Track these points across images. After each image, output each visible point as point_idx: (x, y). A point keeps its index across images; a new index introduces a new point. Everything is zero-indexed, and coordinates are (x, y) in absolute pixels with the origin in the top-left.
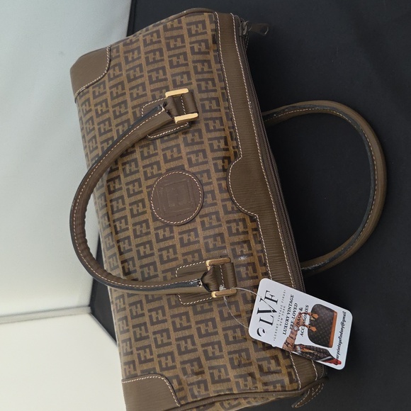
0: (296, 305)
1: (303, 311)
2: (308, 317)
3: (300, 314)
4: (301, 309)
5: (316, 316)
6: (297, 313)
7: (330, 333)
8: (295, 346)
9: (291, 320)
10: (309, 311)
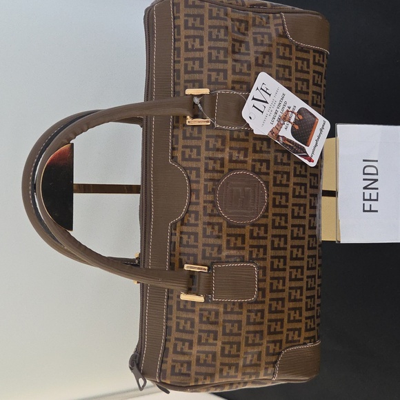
0: (286, 103)
1: (291, 110)
2: (294, 115)
3: (288, 111)
4: (289, 108)
5: (301, 117)
6: (285, 110)
7: (310, 134)
8: (279, 136)
9: (279, 113)
10: (296, 111)
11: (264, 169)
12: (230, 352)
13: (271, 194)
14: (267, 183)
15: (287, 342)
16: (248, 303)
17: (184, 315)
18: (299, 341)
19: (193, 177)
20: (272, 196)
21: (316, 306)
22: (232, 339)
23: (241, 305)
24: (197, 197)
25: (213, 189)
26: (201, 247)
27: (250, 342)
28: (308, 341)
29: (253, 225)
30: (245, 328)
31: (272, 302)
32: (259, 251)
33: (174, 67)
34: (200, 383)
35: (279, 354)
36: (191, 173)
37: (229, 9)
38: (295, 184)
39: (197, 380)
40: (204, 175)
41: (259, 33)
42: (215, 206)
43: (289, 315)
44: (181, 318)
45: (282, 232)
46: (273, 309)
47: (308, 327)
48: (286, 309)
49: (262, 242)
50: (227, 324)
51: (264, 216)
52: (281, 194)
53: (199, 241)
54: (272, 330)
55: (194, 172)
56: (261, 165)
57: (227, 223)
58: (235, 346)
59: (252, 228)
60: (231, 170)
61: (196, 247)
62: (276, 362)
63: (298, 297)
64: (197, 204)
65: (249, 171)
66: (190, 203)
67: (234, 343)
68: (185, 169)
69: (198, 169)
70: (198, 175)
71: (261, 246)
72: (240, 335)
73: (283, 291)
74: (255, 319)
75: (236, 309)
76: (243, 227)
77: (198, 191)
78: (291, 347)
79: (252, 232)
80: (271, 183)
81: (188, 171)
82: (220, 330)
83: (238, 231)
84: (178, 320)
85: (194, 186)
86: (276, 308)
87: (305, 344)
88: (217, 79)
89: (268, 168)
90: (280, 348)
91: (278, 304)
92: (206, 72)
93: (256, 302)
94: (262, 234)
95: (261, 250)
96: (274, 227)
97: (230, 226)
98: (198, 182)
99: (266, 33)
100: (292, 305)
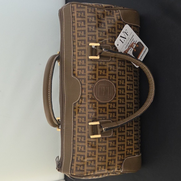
11: (114, 78)
12: (102, 160)
13: (117, 89)
14: (115, 84)
15: (127, 154)
16: (109, 137)
17: (81, 144)
18: (132, 154)
19: (83, 83)
20: (118, 90)
21: (139, 138)
22: (102, 154)
23: (106, 139)
24: (85, 92)
25: (92, 87)
26: (87, 113)
27: (110, 155)
28: (136, 154)
29: (110, 103)
30: (108, 149)
31: (119, 137)
32: (113, 114)
33: (73, 34)
34: (89, 174)
35: (124, 160)
36: (82, 81)
37: (96, 9)
38: (127, 84)
39: (87, 173)
40: (87, 82)
41: (109, 19)
42: (93, 95)
43: (127, 142)
44: (79, 146)
45: (123, 106)
46: (120, 140)
47: (136, 148)
48: (126, 140)
49: (114, 110)
50: (100, 147)
51: (114, 99)
52: (122, 89)
53: (86, 111)
54: (120, 149)
55: (83, 80)
56: (113, 76)
57: (99, 102)
58: (104, 157)
59: (109, 104)
60: (99, 79)
61: (85, 113)
62: (122, 164)
63: (131, 134)
64: (85, 94)
65: (107, 79)
66: (82, 94)
67: (103, 156)
68: (79, 79)
69: (85, 79)
70: (85, 82)
71: (114, 112)
72: (106, 152)
73: (124, 132)
74: (112, 145)
75: (104, 141)
76: (105, 104)
77: (85, 89)
78: (129, 157)
79: (109, 106)
80: (117, 84)
81: (80, 80)
82: (97, 150)
83: (103, 106)
84: (78, 147)
85: (83, 86)
86: (121, 139)
87: (135, 155)
88: (92, 39)
89: (115, 77)
90: (124, 157)
91: (122, 137)
92: (87, 36)
93: (112, 137)
94: (114, 107)
95: (114, 114)
96: (119, 104)
97: (100, 103)
98: (85, 85)
99: (112, 19)
100: (128, 138)
